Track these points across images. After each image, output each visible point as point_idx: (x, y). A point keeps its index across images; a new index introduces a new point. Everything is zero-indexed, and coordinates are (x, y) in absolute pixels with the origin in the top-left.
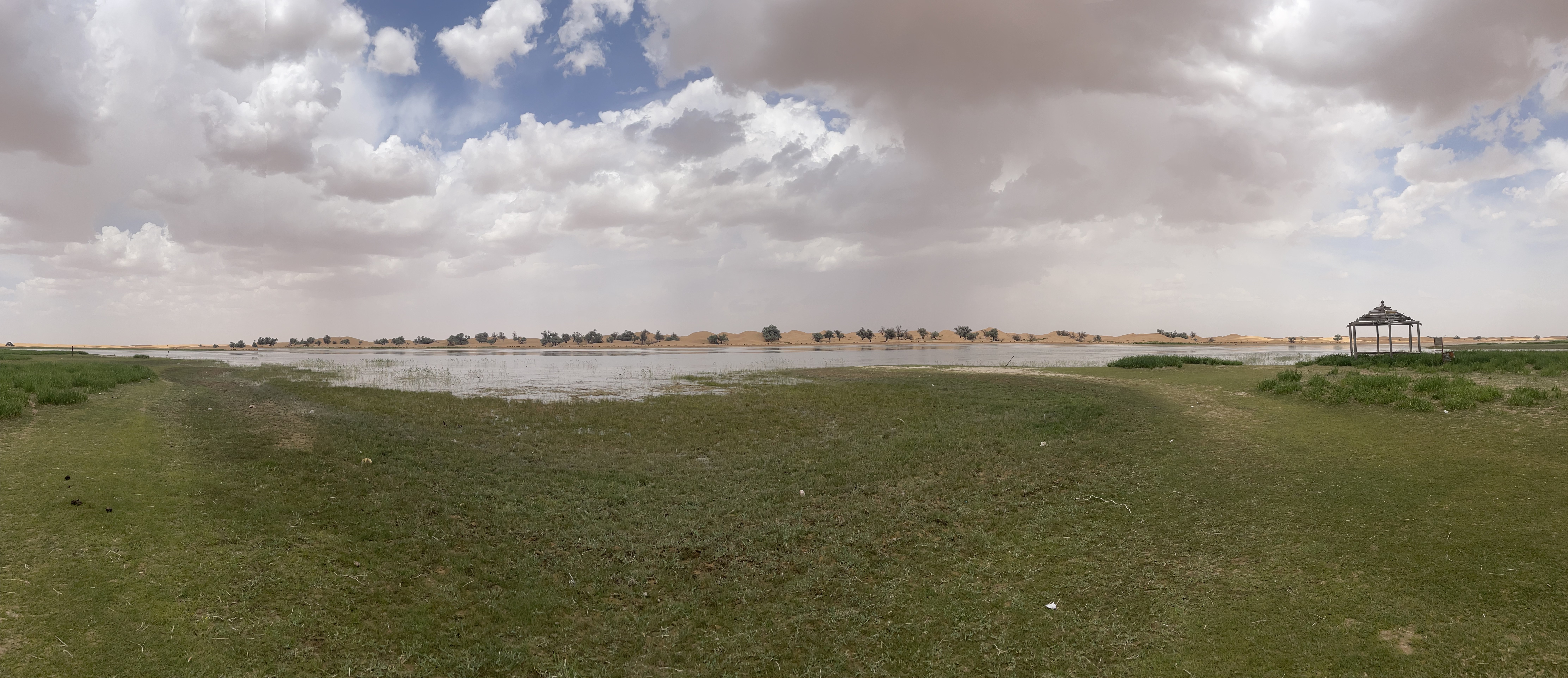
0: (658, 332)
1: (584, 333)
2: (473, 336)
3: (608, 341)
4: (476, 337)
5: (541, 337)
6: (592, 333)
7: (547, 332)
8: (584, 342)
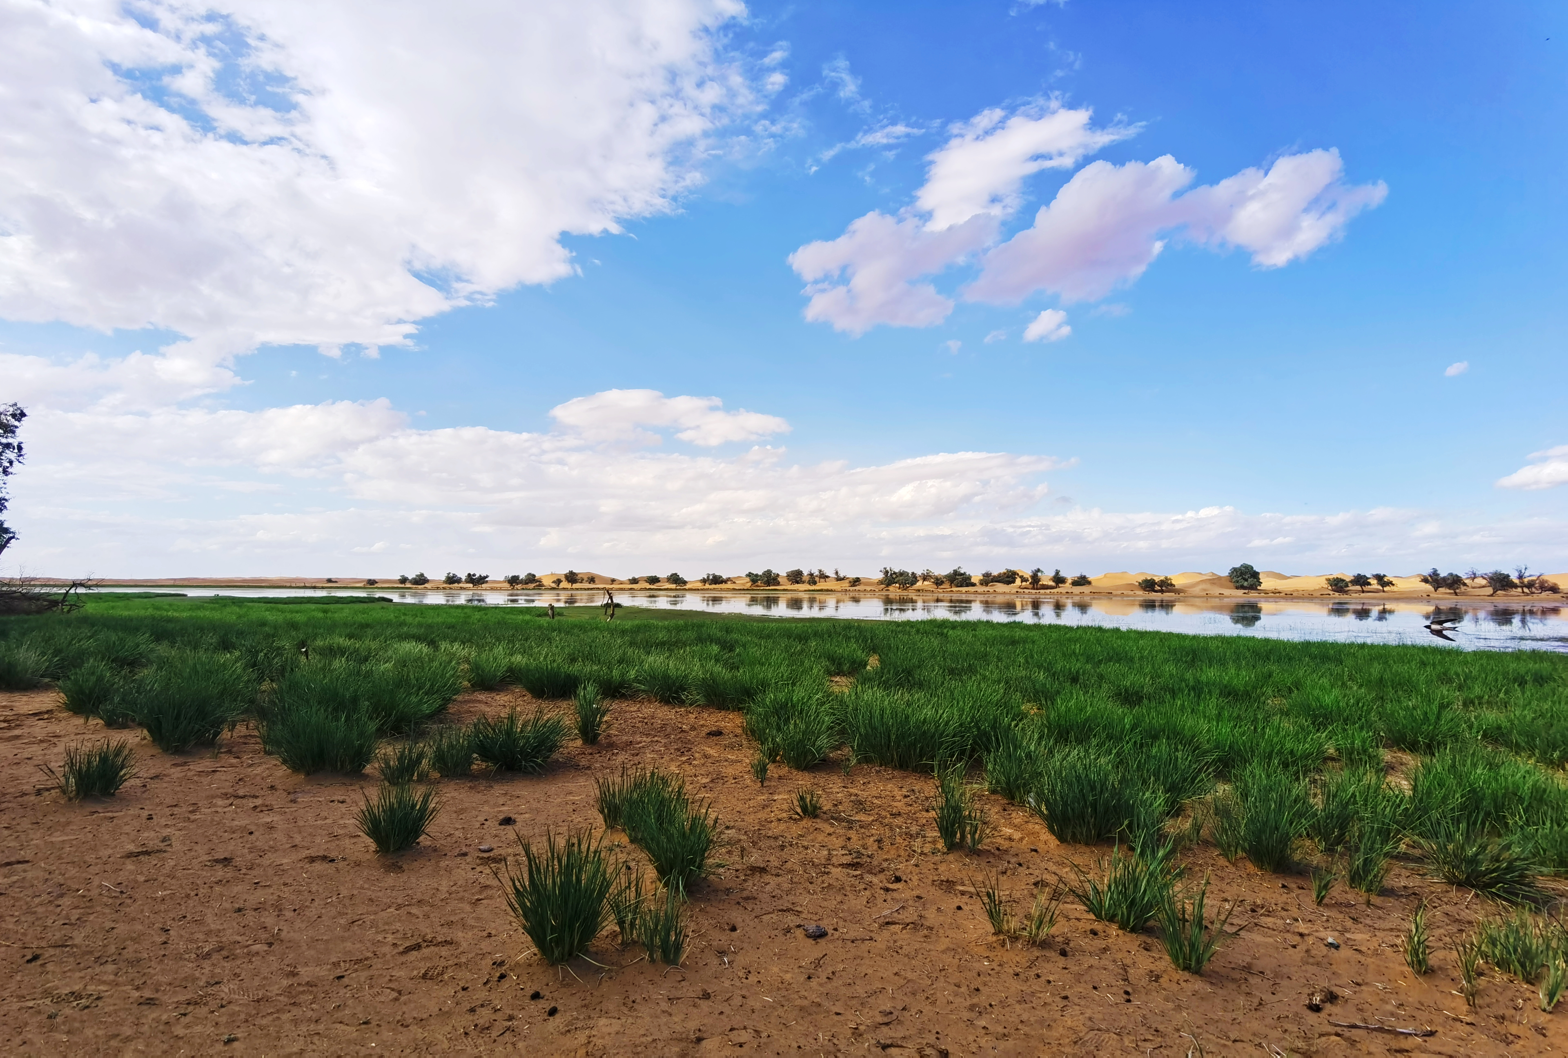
0: (1057, 572)
1: (943, 570)
2: (783, 573)
3: (982, 584)
4: (788, 576)
5: (881, 576)
6: (956, 573)
7: (888, 569)
8: (946, 585)
